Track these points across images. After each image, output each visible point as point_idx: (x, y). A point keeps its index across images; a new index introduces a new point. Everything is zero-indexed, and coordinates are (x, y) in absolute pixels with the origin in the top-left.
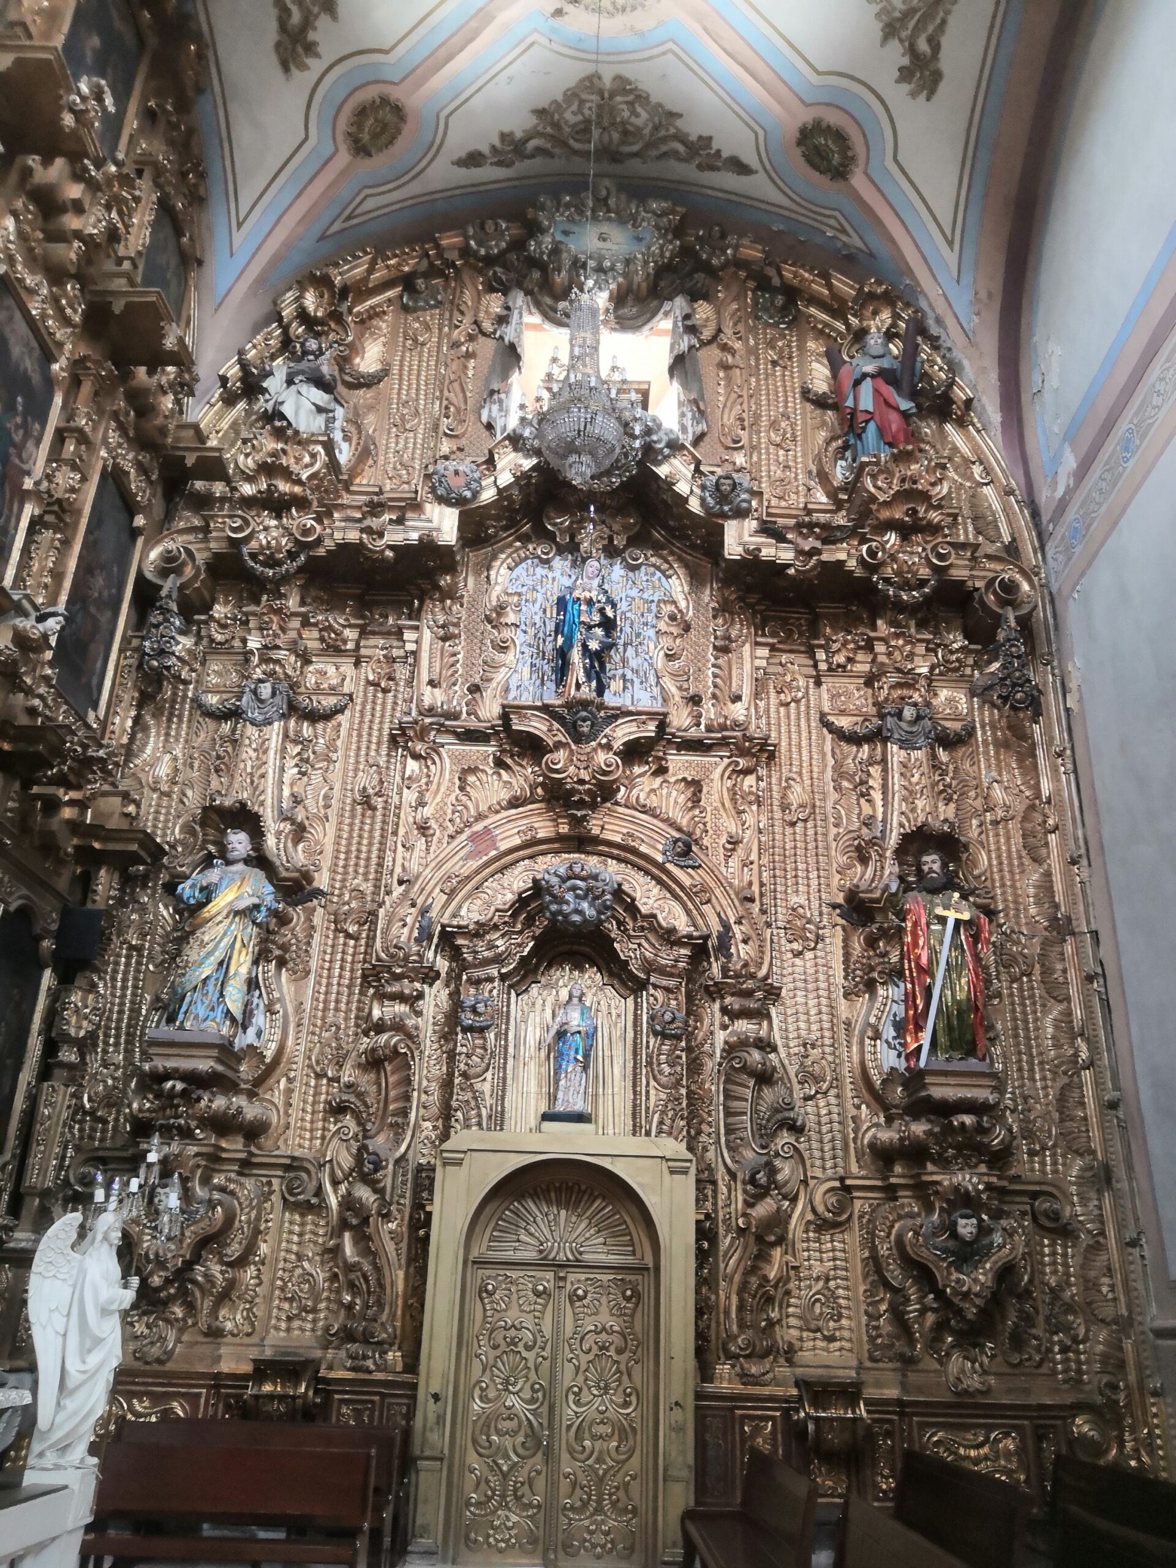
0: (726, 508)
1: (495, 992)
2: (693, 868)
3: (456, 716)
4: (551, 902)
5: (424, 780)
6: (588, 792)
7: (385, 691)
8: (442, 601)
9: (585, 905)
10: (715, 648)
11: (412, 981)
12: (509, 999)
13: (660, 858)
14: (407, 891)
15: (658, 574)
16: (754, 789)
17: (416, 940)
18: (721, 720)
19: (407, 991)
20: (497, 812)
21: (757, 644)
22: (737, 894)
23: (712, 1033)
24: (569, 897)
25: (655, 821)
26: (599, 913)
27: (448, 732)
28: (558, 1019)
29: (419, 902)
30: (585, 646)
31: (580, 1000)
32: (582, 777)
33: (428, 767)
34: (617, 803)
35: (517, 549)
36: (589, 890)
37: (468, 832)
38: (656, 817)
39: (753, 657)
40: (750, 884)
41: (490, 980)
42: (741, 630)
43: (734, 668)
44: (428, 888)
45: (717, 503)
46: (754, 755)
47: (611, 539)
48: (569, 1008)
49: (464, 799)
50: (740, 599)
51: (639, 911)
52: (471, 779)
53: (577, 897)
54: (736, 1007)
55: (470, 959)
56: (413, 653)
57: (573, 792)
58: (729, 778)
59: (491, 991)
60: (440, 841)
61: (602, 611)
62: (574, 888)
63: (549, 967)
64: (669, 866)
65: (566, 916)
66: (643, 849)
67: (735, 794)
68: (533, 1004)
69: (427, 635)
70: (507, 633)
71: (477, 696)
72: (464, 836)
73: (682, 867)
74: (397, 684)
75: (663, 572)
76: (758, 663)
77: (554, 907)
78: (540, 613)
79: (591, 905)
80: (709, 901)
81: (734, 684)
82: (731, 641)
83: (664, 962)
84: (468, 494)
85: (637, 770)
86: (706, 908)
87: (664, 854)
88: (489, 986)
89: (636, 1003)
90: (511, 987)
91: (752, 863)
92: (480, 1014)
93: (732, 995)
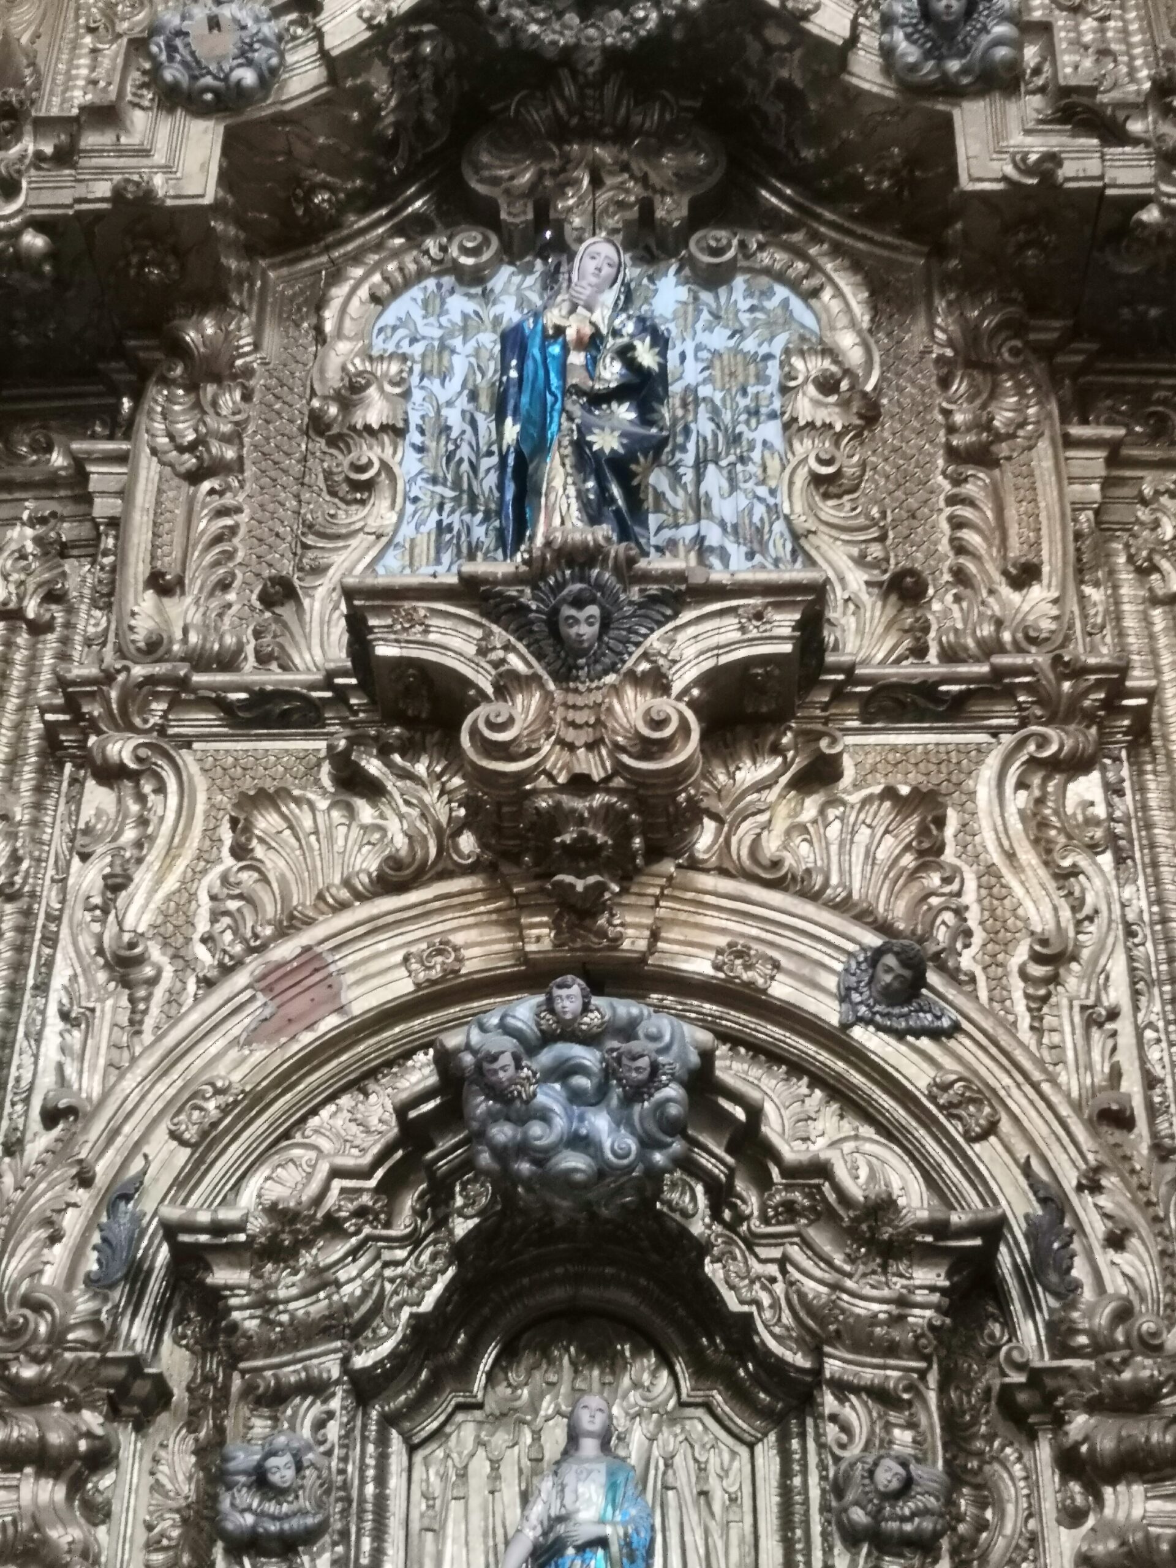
0: (954, 65)
1: (333, 1430)
2: (935, 1034)
3: (228, 661)
4: (493, 1117)
5: (130, 834)
6: (607, 816)
7: (38, 628)
8: (192, 387)
9: (600, 1123)
10: (953, 454)
11: (74, 1407)
12: (383, 1459)
13: (830, 1013)
14: (66, 1143)
15: (781, 292)
16: (1100, 811)
17: (90, 1281)
18: (986, 630)
19: (56, 1438)
20: (342, 906)
21: (1070, 442)
22: (1077, 1107)
23: (1033, 1540)
24: (550, 1096)
25: (809, 909)
26: (648, 1143)
27: (202, 703)
28: (537, 1510)
29: (103, 1170)
30: (581, 446)
31: (605, 1445)
32: (581, 768)
33: (141, 798)
34: (694, 865)
35: (396, 254)
36: (609, 1073)
37: (254, 966)
38: (814, 897)
39: (1064, 478)
40: (1116, 1075)
41: (316, 1388)
42: (1019, 409)
43: (1010, 500)
44: (131, 1130)
45: (927, 55)
46: (1089, 717)
47: (647, 207)
48: (570, 1474)
49: (248, 878)
50: (1013, 327)
51: (774, 1155)
52: (266, 822)
53: (576, 1097)
54: (1106, 1444)
55: (252, 1325)
56: (114, 523)
57: (556, 819)
58: (1021, 785)
59: (320, 1425)
60: (173, 999)
61: (625, 354)
62: (563, 1072)
63: (508, 1356)
64: (860, 1034)
65: (541, 1157)
66: (781, 990)
67: (1044, 824)
68: (463, 1474)
69: (149, 471)
70: (370, 452)
71: (286, 612)
72: (241, 979)
73: (900, 1035)
74: (71, 610)
75: (794, 285)
76: (1076, 490)
77: (503, 1133)
78: (463, 402)
79: (621, 1120)
80: (991, 1129)
81: (1014, 542)
82: (999, 438)
83: (863, 1308)
84: (248, 77)
85: (749, 772)
86: (986, 1153)
87: (844, 997)
88: (309, 1410)
89: (785, 1454)
90: (388, 1421)
91: (1113, 1014)
92: (278, 1493)
93: (1093, 1407)
